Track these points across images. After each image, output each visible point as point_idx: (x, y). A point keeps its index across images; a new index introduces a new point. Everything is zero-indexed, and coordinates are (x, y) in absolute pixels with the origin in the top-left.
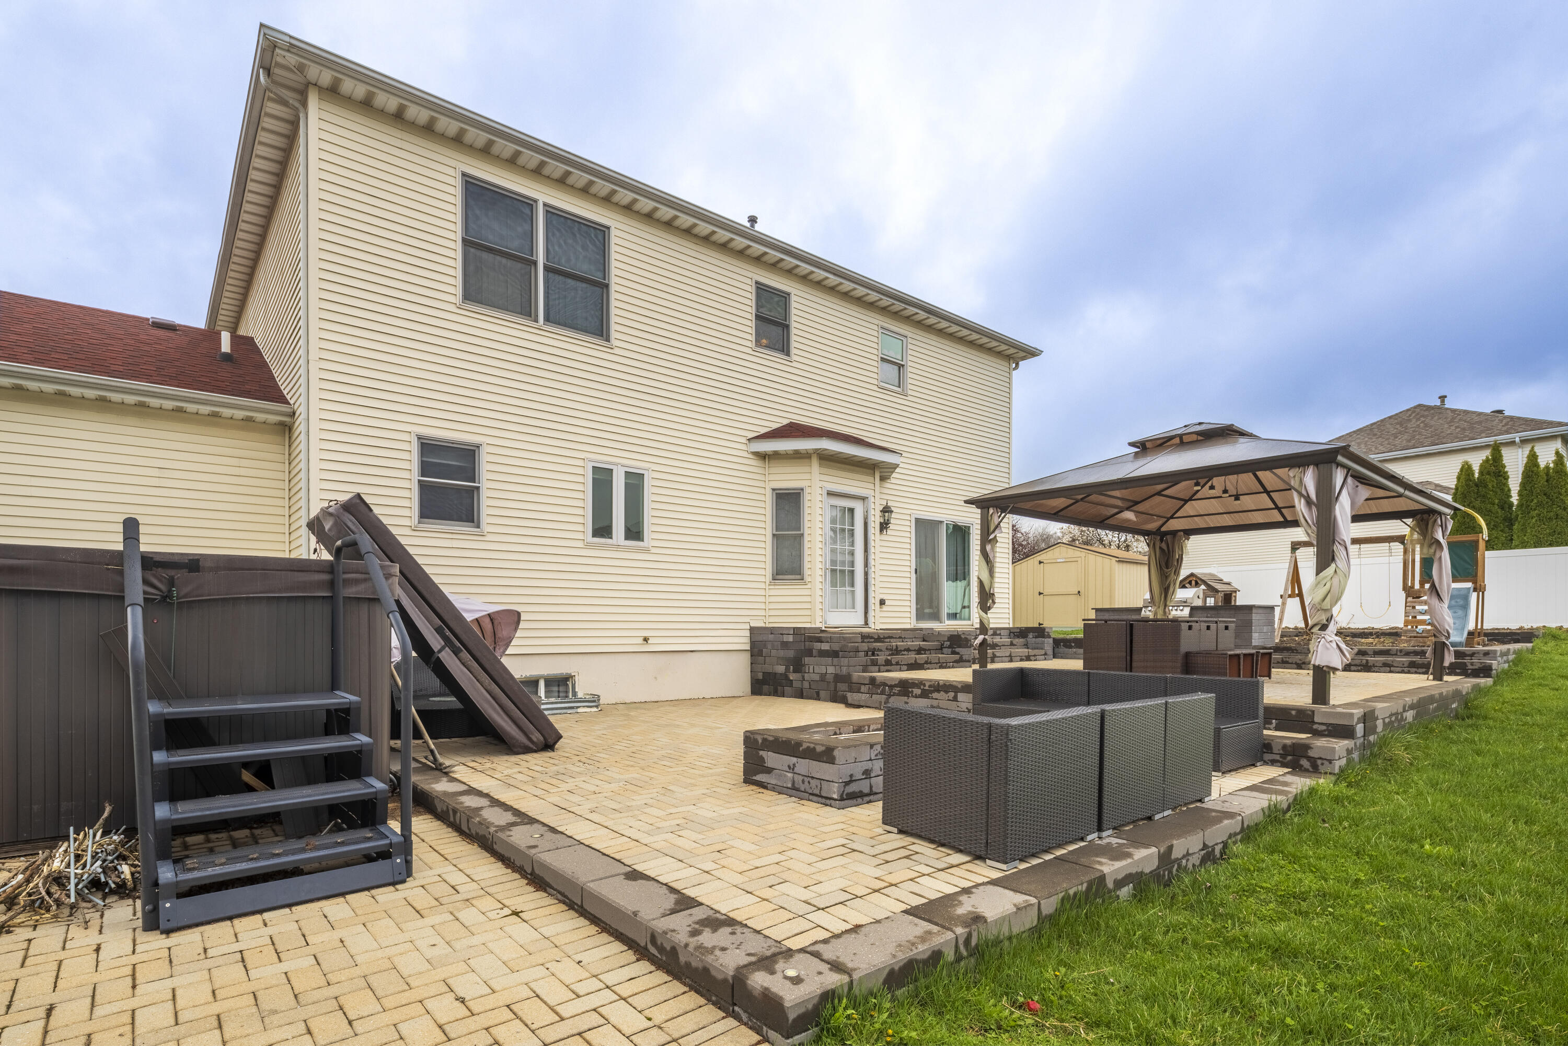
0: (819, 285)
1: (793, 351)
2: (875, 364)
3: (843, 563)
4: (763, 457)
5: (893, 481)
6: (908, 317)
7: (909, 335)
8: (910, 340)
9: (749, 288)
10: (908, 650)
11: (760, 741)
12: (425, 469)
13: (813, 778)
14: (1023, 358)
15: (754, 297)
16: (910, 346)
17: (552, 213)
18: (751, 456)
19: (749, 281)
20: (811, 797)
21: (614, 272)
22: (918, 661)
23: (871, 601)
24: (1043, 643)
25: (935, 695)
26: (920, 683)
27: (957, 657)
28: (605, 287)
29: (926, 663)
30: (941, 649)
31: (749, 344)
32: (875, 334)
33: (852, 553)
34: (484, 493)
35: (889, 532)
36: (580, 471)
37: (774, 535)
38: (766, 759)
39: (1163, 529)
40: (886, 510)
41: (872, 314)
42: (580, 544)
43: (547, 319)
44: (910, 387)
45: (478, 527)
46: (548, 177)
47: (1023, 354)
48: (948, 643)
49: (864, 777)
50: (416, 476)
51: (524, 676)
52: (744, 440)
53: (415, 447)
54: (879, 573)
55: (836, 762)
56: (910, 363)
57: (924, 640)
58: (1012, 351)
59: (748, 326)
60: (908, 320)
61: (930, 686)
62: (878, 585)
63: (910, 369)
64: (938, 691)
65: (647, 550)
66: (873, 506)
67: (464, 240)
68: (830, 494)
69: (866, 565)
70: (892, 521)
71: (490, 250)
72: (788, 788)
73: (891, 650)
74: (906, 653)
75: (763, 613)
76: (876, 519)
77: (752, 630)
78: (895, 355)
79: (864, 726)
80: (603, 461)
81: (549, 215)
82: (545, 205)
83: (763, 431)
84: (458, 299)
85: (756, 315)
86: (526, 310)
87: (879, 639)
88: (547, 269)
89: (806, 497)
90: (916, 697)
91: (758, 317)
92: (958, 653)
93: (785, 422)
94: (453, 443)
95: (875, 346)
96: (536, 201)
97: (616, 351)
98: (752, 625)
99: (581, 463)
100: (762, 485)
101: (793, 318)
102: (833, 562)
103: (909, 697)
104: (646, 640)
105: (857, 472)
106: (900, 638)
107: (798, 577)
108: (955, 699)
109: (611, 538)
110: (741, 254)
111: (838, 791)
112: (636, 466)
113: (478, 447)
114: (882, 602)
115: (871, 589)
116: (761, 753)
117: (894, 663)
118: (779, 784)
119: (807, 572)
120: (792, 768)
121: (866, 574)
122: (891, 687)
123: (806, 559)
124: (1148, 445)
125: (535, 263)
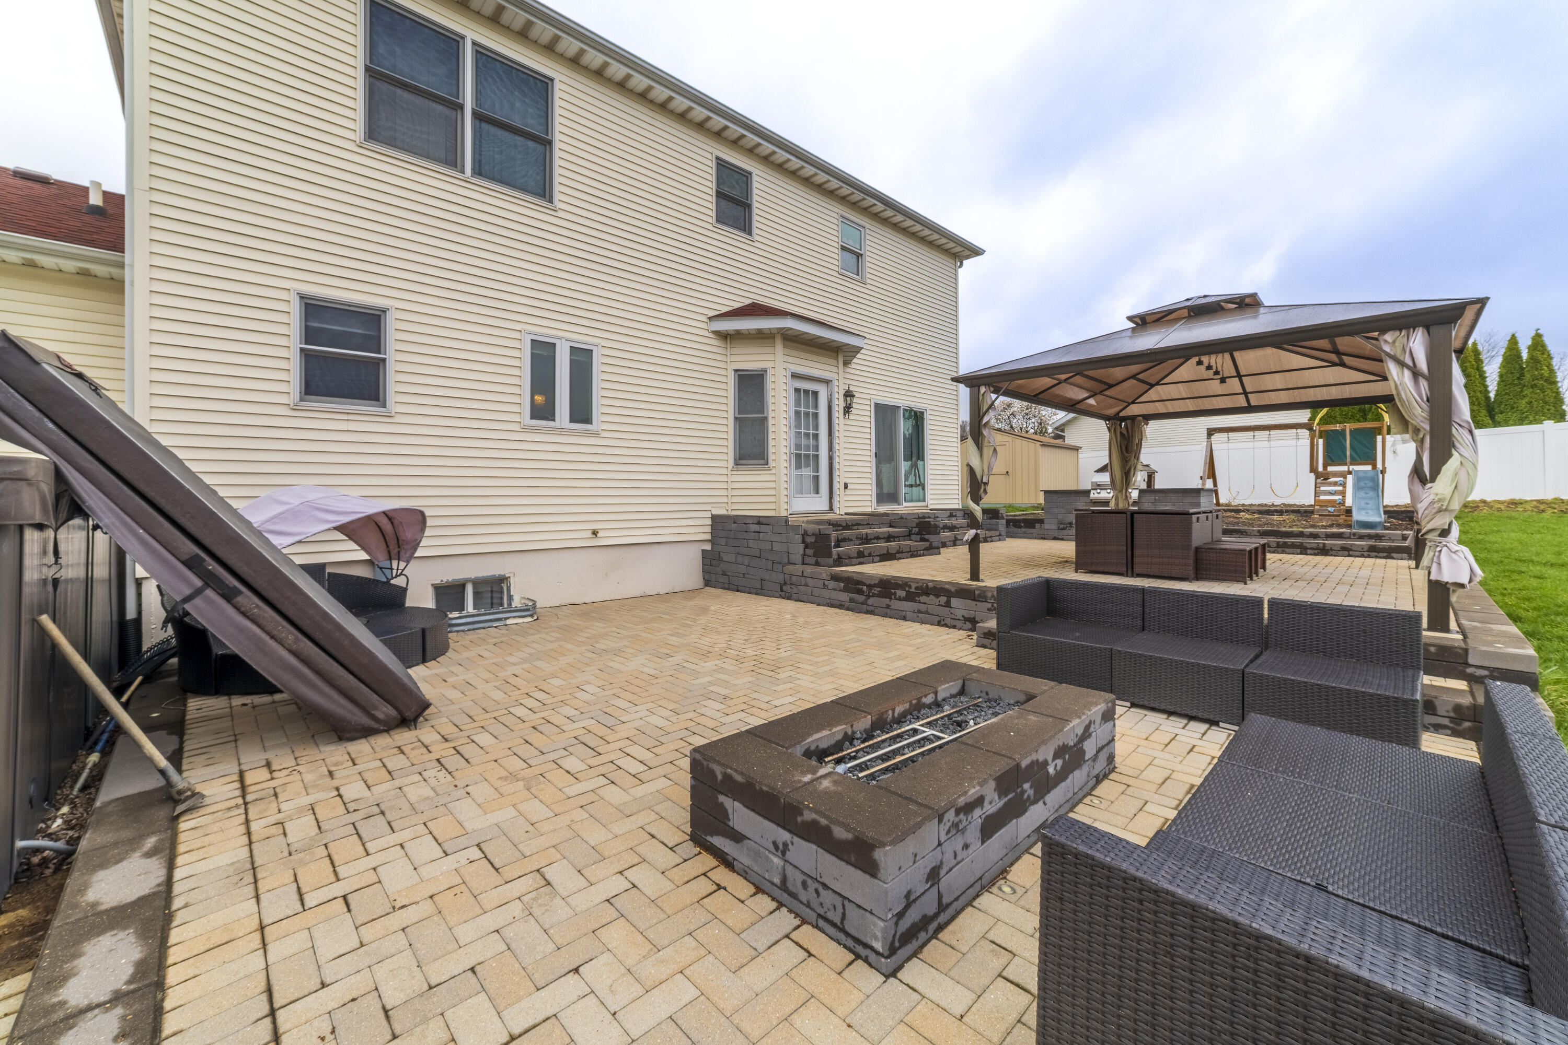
0: (780, 168)
1: (755, 231)
2: (836, 251)
3: (807, 448)
4: (724, 336)
5: (853, 366)
6: (866, 209)
7: (867, 226)
8: (867, 231)
9: (709, 163)
10: (878, 538)
11: (720, 777)
12: (310, 335)
13: (825, 886)
14: (968, 257)
15: (714, 172)
16: (868, 237)
17: (483, 55)
18: (711, 335)
19: (709, 156)
20: (821, 923)
21: (558, 128)
22: (890, 551)
23: (836, 485)
24: (998, 524)
25: (923, 599)
26: (903, 584)
27: (927, 544)
28: (548, 143)
29: (898, 552)
30: (909, 536)
31: (709, 220)
32: (836, 222)
33: (816, 436)
34: (392, 367)
35: (851, 417)
36: (516, 344)
37: (736, 418)
38: (730, 811)
39: (1121, 414)
40: (849, 394)
41: (832, 202)
42: (516, 427)
43: (478, 171)
44: (868, 275)
45: (384, 406)
46: (478, 13)
47: (968, 253)
48: (917, 530)
49: (929, 885)
50: (295, 342)
51: (445, 581)
52: (704, 319)
53: (295, 308)
54: (843, 457)
55: (879, 876)
56: (868, 253)
57: (891, 526)
58: (959, 249)
59: (707, 203)
60: (866, 211)
61: (917, 588)
62: (843, 469)
63: (868, 259)
64: (927, 594)
65: (596, 434)
66: (836, 390)
67: (367, 69)
68: (795, 376)
69: (831, 449)
70: (854, 405)
71: (404, 86)
72: (773, 883)
73: (861, 539)
74: (875, 541)
75: (725, 500)
76: (839, 404)
77: (714, 518)
78: (853, 245)
79: (887, 711)
80: (545, 333)
81: (479, 56)
82: (474, 43)
83: (725, 309)
84: (359, 136)
85: (717, 191)
86: (452, 161)
87: (847, 527)
88: (475, 114)
89: (770, 378)
90: (900, 599)
91: (720, 195)
92: (927, 540)
93: (748, 302)
94: (350, 306)
95: (835, 233)
96: (463, 37)
97: (560, 214)
98: (714, 513)
99: (517, 335)
100: (723, 366)
101: (755, 198)
102: (798, 447)
103: (891, 599)
104: (595, 533)
105: (820, 355)
106: (868, 524)
107: (762, 462)
108: (948, 605)
109: (554, 420)
110: (701, 126)
111: (884, 938)
112: (584, 340)
113: (384, 312)
114: (846, 486)
115: (836, 473)
116: (722, 798)
117: (866, 554)
118: (756, 868)
119: (771, 457)
120: (782, 850)
121: (831, 458)
122: (870, 587)
123: (771, 443)
124: (1148, 319)
125: (461, 107)
